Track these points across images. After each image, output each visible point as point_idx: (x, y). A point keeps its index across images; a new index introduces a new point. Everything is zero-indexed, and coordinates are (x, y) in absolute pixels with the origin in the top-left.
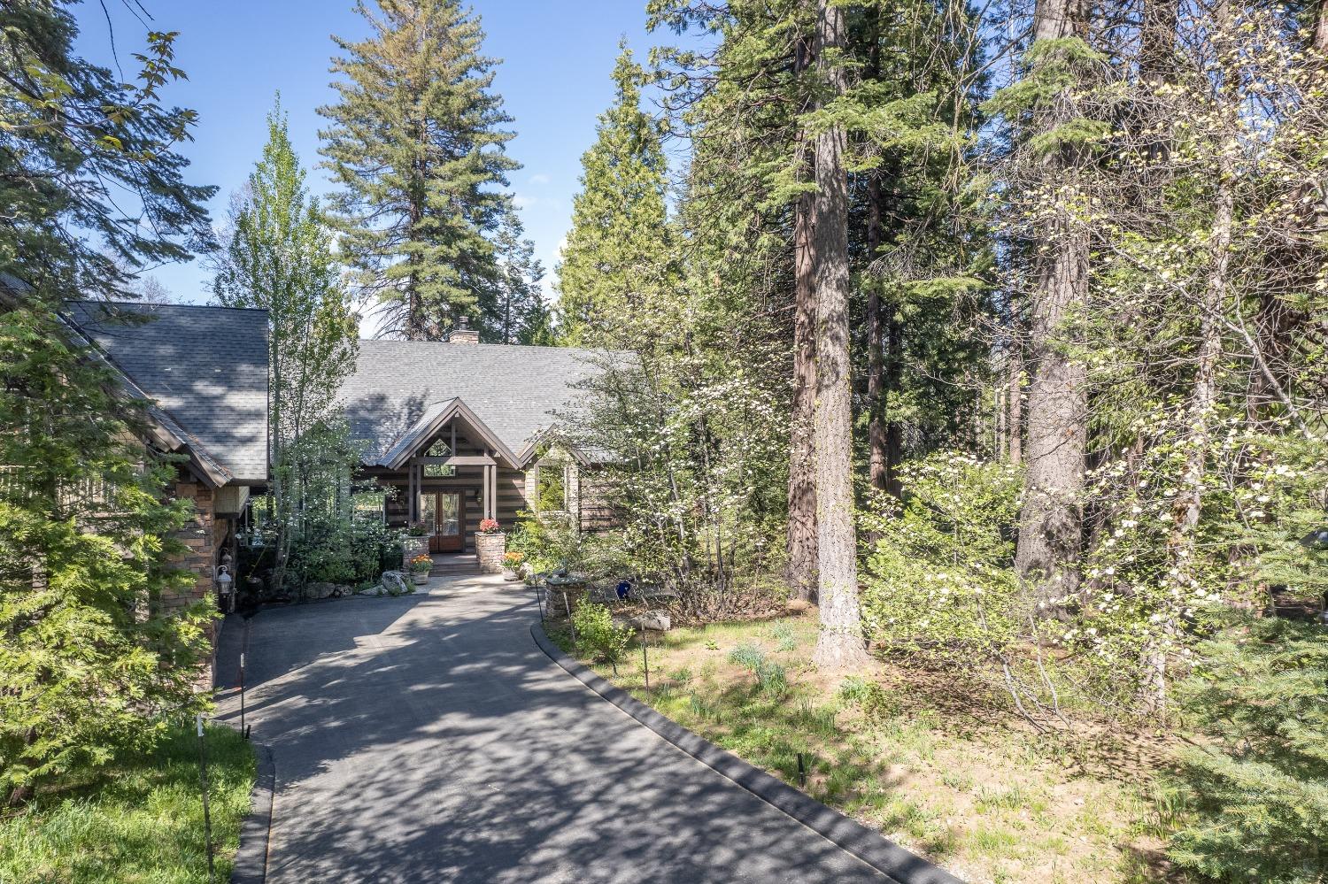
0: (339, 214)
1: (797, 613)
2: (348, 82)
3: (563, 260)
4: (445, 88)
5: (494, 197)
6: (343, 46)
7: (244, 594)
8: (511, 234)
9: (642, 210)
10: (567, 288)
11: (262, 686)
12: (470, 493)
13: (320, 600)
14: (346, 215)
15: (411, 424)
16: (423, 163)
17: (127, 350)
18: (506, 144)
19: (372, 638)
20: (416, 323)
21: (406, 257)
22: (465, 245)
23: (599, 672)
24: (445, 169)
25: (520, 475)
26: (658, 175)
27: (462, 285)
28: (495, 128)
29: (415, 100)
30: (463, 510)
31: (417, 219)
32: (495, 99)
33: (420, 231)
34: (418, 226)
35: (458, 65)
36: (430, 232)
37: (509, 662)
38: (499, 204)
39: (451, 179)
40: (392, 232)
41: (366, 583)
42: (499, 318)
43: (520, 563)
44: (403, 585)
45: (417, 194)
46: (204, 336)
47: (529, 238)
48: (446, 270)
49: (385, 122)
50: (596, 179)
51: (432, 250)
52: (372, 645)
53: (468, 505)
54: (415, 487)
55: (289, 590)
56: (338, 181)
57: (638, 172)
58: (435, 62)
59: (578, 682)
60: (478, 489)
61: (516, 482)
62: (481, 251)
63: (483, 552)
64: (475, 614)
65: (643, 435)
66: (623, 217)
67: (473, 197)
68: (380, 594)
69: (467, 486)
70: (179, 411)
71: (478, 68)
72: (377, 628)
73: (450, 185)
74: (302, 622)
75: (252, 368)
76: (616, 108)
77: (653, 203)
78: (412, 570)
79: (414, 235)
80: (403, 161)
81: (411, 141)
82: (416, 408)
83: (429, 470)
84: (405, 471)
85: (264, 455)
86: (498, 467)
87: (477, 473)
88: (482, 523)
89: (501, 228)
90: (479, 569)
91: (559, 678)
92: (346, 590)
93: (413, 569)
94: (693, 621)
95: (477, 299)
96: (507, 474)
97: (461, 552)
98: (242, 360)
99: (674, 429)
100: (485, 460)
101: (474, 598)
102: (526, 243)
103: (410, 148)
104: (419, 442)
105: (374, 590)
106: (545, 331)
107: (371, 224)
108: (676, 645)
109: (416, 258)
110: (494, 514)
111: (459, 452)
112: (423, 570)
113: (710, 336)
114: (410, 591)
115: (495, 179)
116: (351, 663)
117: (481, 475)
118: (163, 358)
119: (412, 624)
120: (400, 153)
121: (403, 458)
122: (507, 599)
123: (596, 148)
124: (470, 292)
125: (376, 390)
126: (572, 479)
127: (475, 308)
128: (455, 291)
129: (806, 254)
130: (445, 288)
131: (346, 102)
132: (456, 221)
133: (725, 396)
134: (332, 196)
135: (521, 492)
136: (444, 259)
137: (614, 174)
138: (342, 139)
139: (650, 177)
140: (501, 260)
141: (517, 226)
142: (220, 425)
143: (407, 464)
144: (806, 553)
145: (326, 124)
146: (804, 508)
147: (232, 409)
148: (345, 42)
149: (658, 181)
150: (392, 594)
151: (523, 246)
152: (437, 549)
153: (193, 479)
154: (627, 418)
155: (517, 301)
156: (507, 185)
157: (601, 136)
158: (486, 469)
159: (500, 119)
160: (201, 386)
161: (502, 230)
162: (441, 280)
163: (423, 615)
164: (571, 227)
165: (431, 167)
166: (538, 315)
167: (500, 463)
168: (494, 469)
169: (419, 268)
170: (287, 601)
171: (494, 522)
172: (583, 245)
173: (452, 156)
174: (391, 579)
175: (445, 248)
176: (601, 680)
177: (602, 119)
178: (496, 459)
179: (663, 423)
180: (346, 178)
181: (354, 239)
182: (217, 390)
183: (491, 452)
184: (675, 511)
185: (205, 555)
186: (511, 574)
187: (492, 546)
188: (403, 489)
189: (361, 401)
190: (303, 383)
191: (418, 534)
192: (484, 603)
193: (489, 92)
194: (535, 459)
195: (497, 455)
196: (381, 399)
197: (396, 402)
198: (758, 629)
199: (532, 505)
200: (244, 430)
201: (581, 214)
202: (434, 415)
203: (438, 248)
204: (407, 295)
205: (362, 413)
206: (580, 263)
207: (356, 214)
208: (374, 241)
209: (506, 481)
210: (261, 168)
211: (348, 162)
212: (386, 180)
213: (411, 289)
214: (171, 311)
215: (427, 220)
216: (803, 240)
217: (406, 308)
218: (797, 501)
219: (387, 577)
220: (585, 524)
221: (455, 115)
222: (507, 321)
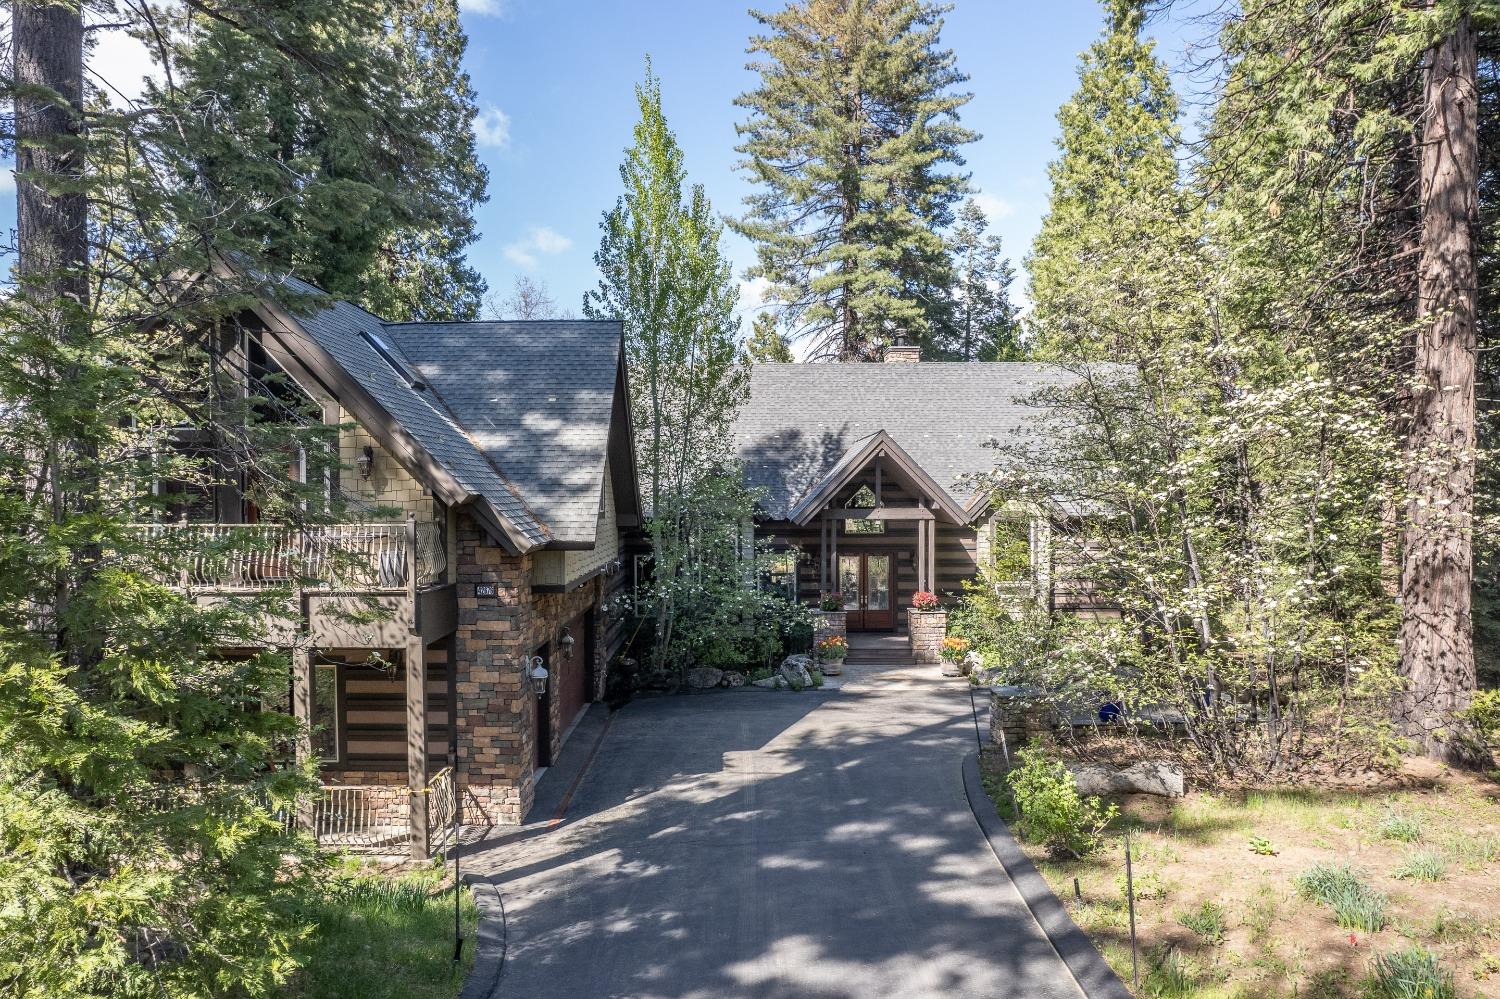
0: (758, 220)
1: (1426, 785)
2: (766, 61)
3: (1032, 250)
4: (880, 48)
5: (946, 181)
6: (762, 21)
7: (617, 678)
8: (972, 230)
9: (1143, 172)
10: (1039, 285)
11: (583, 822)
12: (903, 555)
13: (702, 691)
14: (768, 222)
15: (828, 465)
16: (858, 147)
17: (453, 378)
18: (957, 110)
19: (747, 755)
20: (852, 346)
21: (837, 265)
22: (909, 244)
23: (1054, 882)
24: (882, 152)
25: (969, 532)
26: (1166, 122)
27: (905, 294)
28: (944, 93)
29: (847, 72)
30: (894, 578)
31: (850, 218)
32: (944, 57)
33: (854, 231)
34: (852, 225)
35: (897, 19)
36: (866, 231)
37: (917, 827)
38: (952, 189)
39: (890, 162)
40: (822, 237)
41: (761, 671)
42: (957, 337)
43: (964, 653)
44: (807, 677)
45: (850, 185)
46: (542, 356)
47: (994, 234)
48: (888, 278)
49: (811, 103)
50: (1078, 137)
51: (868, 253)
52: (746, 767)
53: (902, 570)
54: (829, 547)
55: (668, 676)
56: (759, 180)
57: (1136, 120)
58: (868, 19)
59: (1016, 894)
60: (913, 550)
61: (965, 542)
62: (929, 250)
63: (917, 635)
64: (893, 728)
65: (1140, 478)
66: (1116, 184)
67: (920, 180)
68: (777, 687)
69: (897, 544)
70: (501, 453)
71: (923, 21)
72: (756, 742)
73: (889, 169)
74: (671, 721)
75: (593, 395)
76: (1104, 41)
77: (1159, 163)
78: (821, 656)
79: (847, 237)
80: (830, 145)
81: (840, 120)
82: (833, 446)
83: (851, 526)
84: (816, 526)
85: (595, 509)
86: (937, 521)
87: (909, 529)
88: (916, 597)
89: (959, 224)
90: (911, 657)
91: (985, 879)
92: (735, 679)
93: (823, 655)
94: (1224, 781)
95: (923, 311)
96: (950, 532)
97: (892, 632)
98: (584, 386)
99: (1192, 463)
100: (920, 513)
101: (897, 701)
102: (991, 239)
103: (840, 129)
104: (833, 490)
105: (770, 681)
106: (1012, 346)
107: (797, 228)
108: (1196, 833)
109: (850, 264)
110: (932, 586)
111: (889, 502)
112: (834, 656)
113: (1255, 314)
114: (816, 684)
115: (944, 157)
116: (705, 796)
117: (915, 532)
118: (491, 387)
119: (807, 737)
120: (827, 137)
121: (812, 510)
122: (943, 705)
123: (1078, 98)
124: (915, 302)
125: (787, 425)
126: (1042, 537)
127: (921, 321)
128: (895, 303)
129: (1445, 153)
130: (884, 300)
131: (768, 87)
132: (897, 214)
133: (1286, 409)
134: (752, 200)
135: (971, 554)
136: (885, 264)
137: (1102, 127)
138: (762, 131)
139: (1154, 126)
140: (958, 260)
141: (979, 219)
142: (548, 470)
143: (818, 518)
144: (1439, 678)
145: (745, 116)
146: (1436, 598)
147: (563, 449)
148: (765, 15)
149: (1165, 130)
150: (792, 687)
151: (987, 244)
152: (858, 626)
153: (490, 542)
154: (1116, 451)
155: (980, 312)
156: (962, 163)
157: (1085, 81)
158: (921, 525)
159: (952, 80)
160: (534, 421)
161: (961, 227)
162: (879, 290)
163: (823, 724)
164: (1047, 209)
165: (867, 153)
166: (1002, 329)
167: (940, 516)
168: (932, 525)
169: (852, 277)
170: (665, 690)
171: (932, 596)
172: (1060, 229)
173: (893, 135)
174: (792, 667)
175: (883, 249)
176: (1053, 901)
177: (1086, 58)
178: (934, 512)
179: (1173, 456)
180: (766, 175)
181: (776, 248)
182: (551, 425)
183: (928, 503)
184: (1195, 602)
185: (512, 643)
186: (952, 668)
187: (929, 628)
188: (814, 550)
189: (770, 439)
190: (689, 417)
191: (833, 608)
192: (909, 709)
193: (936, 49)
194: (989, 512)
195: (934, 506)
196: (794, 435)
197: (811, 438)
198: (1349, 810)
199: (985, 573)
200: (579, 477)
201: (1058, 186)
202: (855, 453)
203: (876, 249)
204: (840, 311)
205: (770, 454)
206: (1056, 251)
207: (781, 218)
208: (801, 249)
209: (951, 540)
210: (633, 155)
211: (771, 158)
212: (811, 172)
213: (843, 303)
214: (507, 328)
215: (863, 216)
216: (1439, 131)
217: (839, 327)
218: (1420, 588)
219: (787, 665)
220: (1060, 600)
221: (894, 81)
222: (968, 337)
